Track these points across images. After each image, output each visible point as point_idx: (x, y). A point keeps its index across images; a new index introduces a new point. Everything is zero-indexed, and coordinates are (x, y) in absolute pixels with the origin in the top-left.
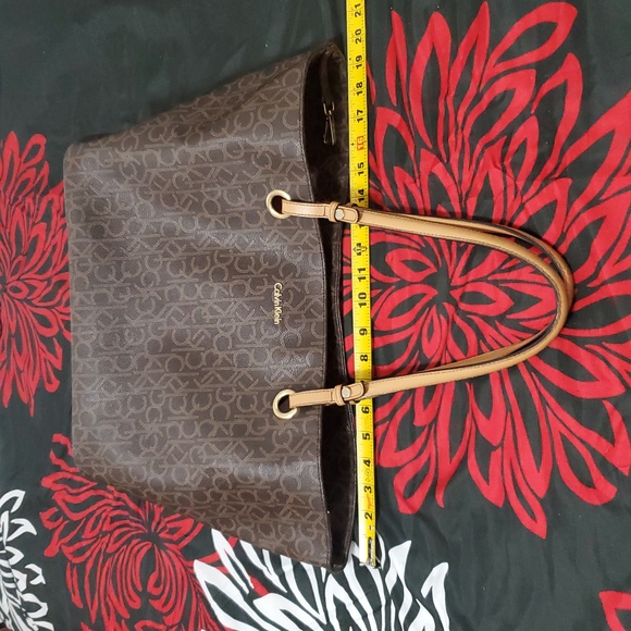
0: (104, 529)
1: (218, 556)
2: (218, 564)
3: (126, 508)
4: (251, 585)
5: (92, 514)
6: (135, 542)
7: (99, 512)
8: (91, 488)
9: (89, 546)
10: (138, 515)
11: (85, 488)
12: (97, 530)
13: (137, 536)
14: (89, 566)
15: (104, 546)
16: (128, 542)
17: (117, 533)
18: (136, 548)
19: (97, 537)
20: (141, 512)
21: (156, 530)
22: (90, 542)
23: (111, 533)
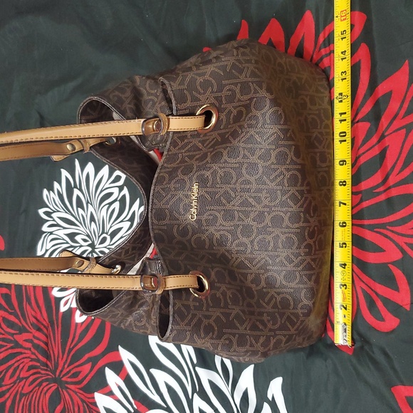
0: (21, 376)
1: (110, 388)
2: (110, 394)
3: (38, 360)
4: (135, 406)
5: (10, 367)
6: (45, 384)
7: (16, 364)
8: (9, 348)
9: (9, 389)
10: (47, 366)
11: (5, 348)
12: (15, 378)
13: (46, 380)
14: (8, 404)
15: (21, 388)
16: (40, 384)
17: (31, 379)
18: (45, 389)
19: (15, 383)
20: (49, 363)
21: (59, 375)
22: (8, 387)
23: (27, 378)
